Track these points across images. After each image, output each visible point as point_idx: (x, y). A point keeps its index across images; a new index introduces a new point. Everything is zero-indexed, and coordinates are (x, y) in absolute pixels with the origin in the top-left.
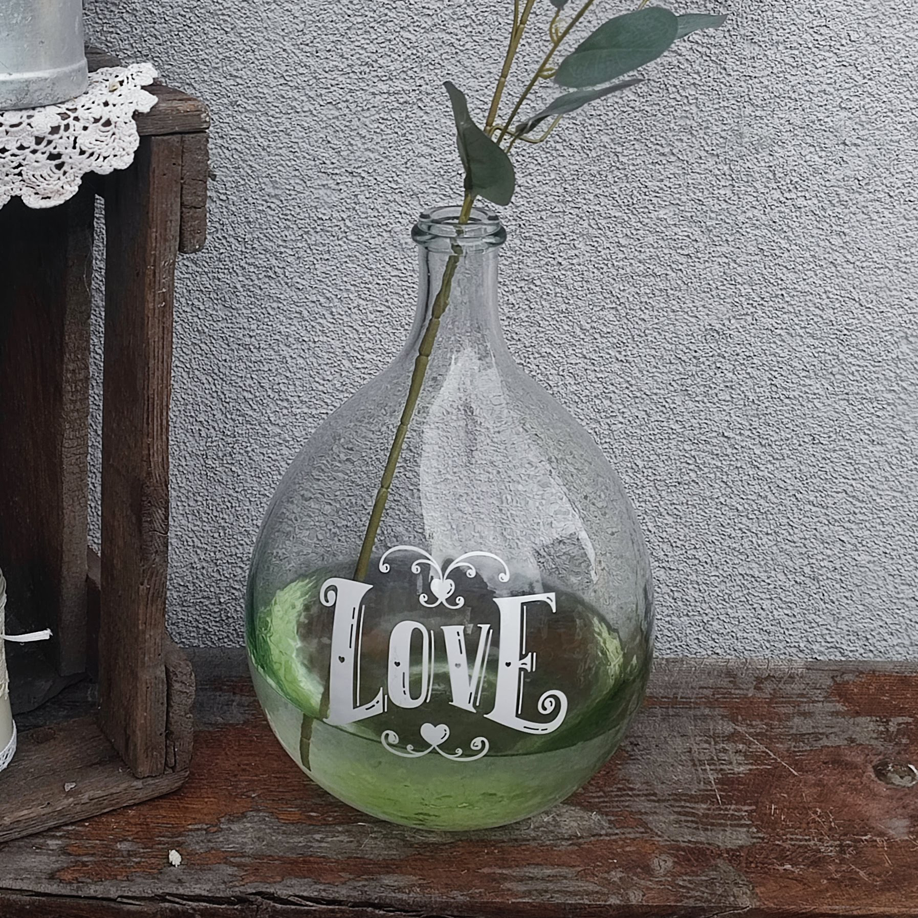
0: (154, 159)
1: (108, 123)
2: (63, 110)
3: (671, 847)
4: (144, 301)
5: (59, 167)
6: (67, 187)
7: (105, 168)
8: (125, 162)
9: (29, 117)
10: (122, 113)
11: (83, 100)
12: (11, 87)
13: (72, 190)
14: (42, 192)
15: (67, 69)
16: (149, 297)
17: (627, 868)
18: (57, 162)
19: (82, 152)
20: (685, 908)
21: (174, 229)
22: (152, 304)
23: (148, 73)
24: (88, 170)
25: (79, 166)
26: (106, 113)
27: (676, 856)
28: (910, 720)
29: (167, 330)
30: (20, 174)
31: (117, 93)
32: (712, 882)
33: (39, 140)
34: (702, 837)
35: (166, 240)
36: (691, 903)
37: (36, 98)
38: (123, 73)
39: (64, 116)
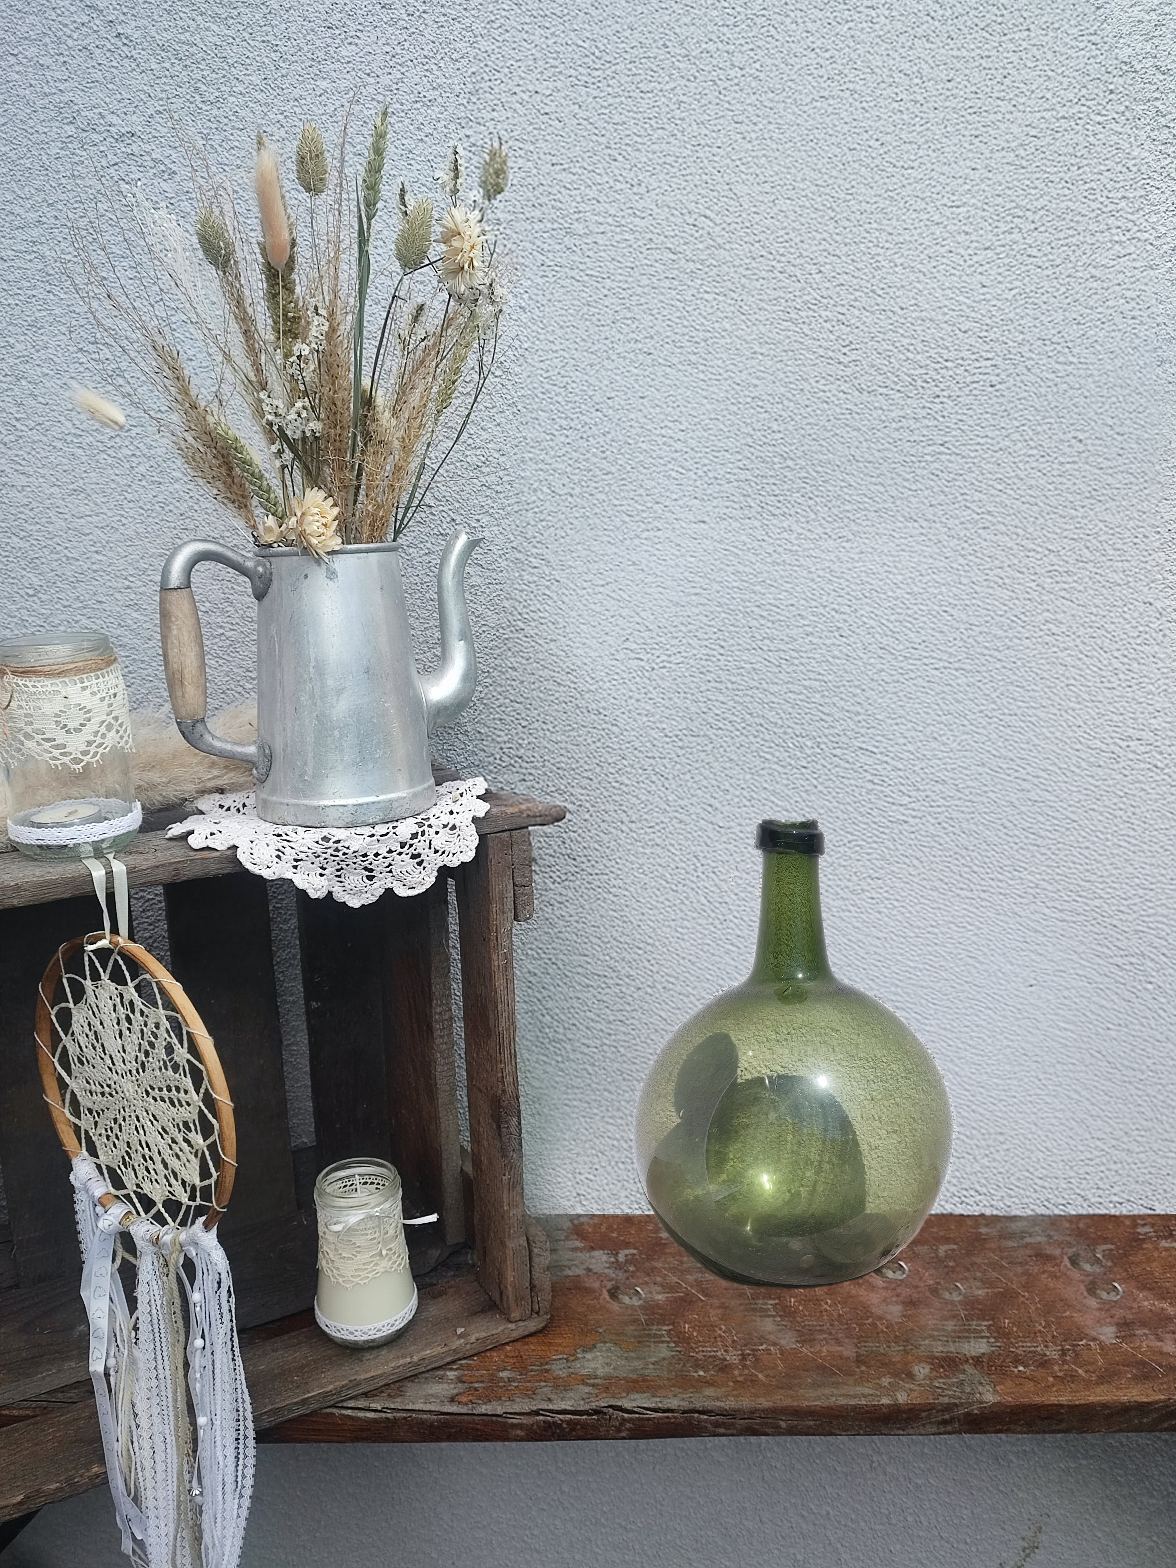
0: (491, 851)
1: (454, 827)
2: (419, 820)
3: (928, 1357)
4: (490, 959)
5: (420, 864)
6: (427, 878)
7: (454, 862)
8: (469, 856)
9: (394, 828)
10: (464, 820)
11: (434, 811)
12: (379, 806)
13: (430, 881)
14: (406, 882)
15: (419, 788)
16: (495, 957)
17: (895, 1375)
18: (418, 860)
19: (436, 852)
20: (941, 1404)
21: (510, 904)
22: (497, 962)
23: (480, 785)
24: (441, 864)
25: (434, 862)
26: (451, 820)
27: (932, 1364)
28: (1113, 1247)
29: (510, 981)
30: (391, 872)
31: (459, 803)
32: (961, 1383)
33: (403, 845)
34: (952, 1348)
35: (504, 913)
36: (946, 1400)
37: (397, 813)
38: (462, 786)
39: (420, 825)
